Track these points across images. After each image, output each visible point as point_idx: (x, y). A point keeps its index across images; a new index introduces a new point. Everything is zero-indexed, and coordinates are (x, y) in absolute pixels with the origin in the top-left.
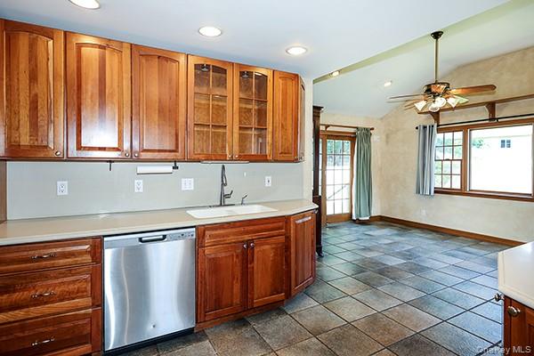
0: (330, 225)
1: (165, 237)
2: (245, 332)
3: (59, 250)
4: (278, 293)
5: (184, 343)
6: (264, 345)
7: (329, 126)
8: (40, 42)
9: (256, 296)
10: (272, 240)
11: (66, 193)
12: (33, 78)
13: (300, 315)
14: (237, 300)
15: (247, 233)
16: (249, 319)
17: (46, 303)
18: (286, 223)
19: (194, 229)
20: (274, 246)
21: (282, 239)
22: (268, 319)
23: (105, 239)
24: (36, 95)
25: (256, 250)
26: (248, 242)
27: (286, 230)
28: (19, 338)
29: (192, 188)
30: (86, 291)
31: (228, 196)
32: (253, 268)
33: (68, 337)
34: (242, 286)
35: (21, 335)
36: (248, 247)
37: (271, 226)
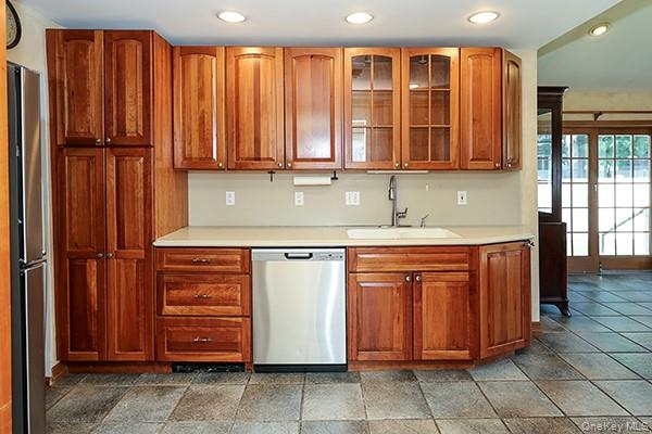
0: (608, 273)
1: (311, 255)
2: (408, 387)
3: (214, 257)
4: (458, 348)
5: (333, 380)
6: (424, 408)
7: (601, 113)
8: (206, 62)
9: (425, 347)
10: (448, 276)
11: (233, 203)
12: (201, 96)
13: (490, 387)
14: (398, 345)
15: (413, 262)
16: (416, 373)
17: (205, 304)
18: (471, 255)
19: (343, 250)
20: (451, 284)
21: (465, 276)
22: (444, 380)
23: (253, 250)
24: (203, 111)
25: (424, 286)
26: (413, 274)
27: (471, 265)
28: (185, 331)
29: (358, 203)
30: (236, 300)
31: (403, 215)
32: (421, 308)
33: (222, 341)
34: (405, 329)
35: (186, 328)
36: (413, 279)
37: (446, 256)
